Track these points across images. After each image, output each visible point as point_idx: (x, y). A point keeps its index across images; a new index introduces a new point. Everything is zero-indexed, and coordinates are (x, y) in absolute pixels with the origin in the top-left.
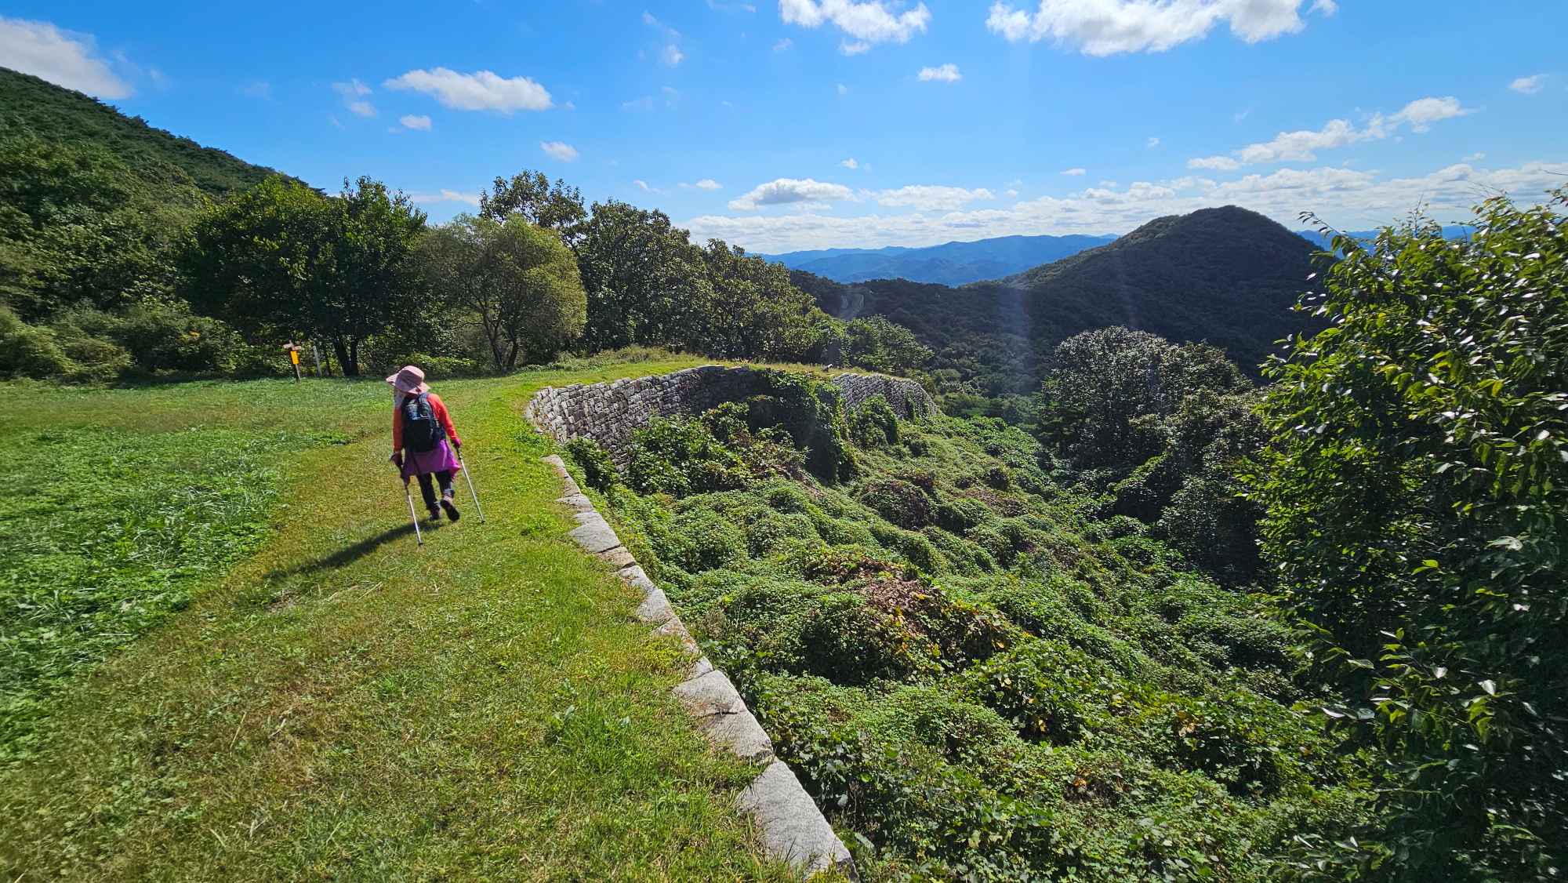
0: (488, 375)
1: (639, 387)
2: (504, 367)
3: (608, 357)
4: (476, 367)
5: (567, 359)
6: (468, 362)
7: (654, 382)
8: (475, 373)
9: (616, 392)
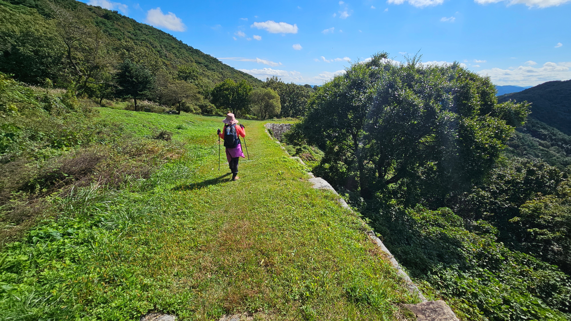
0: (260, 120)
1: (286, 125)
2: (263, 119)
3: (283, 119)
4: (257, 118)
5: (275, 119)
6: (256, 117)
7: (289, 125)
8: (257, 119)
9: (281, 126)
